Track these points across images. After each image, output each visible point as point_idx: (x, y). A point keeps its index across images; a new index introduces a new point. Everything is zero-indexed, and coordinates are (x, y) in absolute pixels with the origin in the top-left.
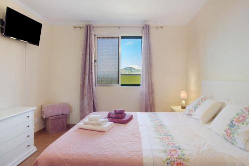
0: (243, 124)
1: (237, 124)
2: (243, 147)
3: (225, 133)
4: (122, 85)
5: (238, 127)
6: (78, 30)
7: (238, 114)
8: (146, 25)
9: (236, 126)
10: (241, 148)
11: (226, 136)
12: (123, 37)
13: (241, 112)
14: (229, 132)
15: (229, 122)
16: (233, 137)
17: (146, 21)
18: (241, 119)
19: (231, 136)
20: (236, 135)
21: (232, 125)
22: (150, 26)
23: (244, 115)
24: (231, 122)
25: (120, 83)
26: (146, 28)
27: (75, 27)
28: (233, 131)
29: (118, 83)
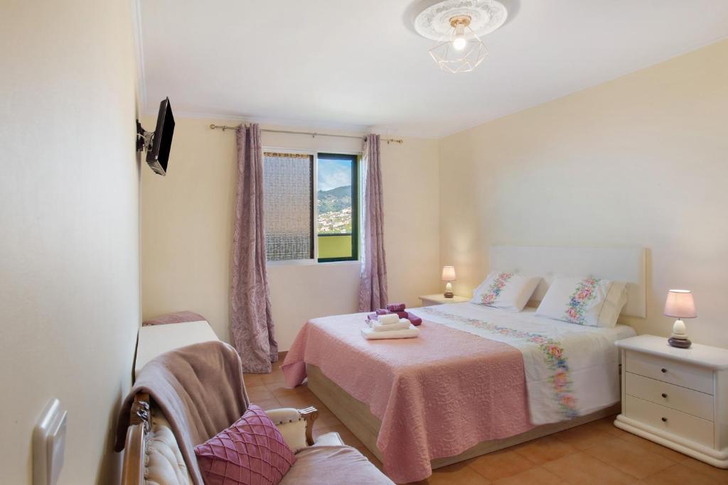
0: (589, 299)
1: (581, 300)
2: (595, 324)
3: (567, 315)
4: (320, 260)
5: (584, 303)
6: (218, 132)
7: (578, 289)
8: (372, 136)
9: (582, 303)
10: (592, 326)
11: (570, 318)
12: (321, 155)
13: (581, 286)
14: (573, 311)
15: (569, 301)
16: (581, 315)
17: (370, 126)
18: (585, 294)
19: (578, 316)
20: (584, 313)
21: (574, 303)
22: (381, 138)
23: (586, 288)
24: (572, 300)
25: (317, 256)
26: (372, 141)
27: (213, 127)
28: (578, 309)
29: (312, 257)
